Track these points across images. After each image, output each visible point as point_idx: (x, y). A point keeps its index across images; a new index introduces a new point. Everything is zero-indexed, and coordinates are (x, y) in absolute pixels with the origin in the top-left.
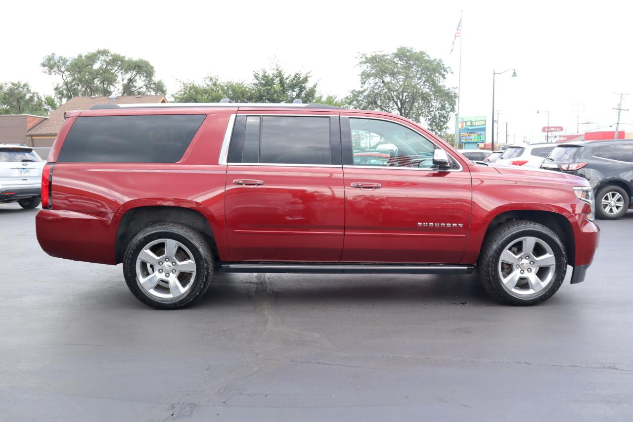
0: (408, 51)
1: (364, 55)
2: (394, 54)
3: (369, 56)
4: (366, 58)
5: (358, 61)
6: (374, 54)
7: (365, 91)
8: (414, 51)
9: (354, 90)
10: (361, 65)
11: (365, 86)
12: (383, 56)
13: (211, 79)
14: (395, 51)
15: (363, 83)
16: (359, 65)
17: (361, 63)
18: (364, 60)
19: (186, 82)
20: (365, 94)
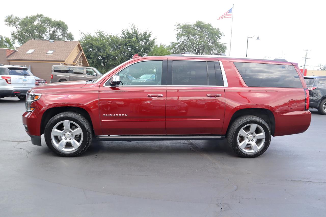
0: (202, 23)
1: (179, 24)
2: (194, 24)
3: (182, 25)
4: (180, 26)
5: (176, 27)
6: (184, 24)
7: (179, 43)
8: (205, 23)
9: (173, 42)
10: (178, 29)
11: (179, 41)
12: (189, 25)
13: (100, 33)
14: (195, 23)
15: (179, 39)
16: (177, 30)
17: (177, 28)
18: (179, 27)
19: (86, 34)
20: (179, 44)
